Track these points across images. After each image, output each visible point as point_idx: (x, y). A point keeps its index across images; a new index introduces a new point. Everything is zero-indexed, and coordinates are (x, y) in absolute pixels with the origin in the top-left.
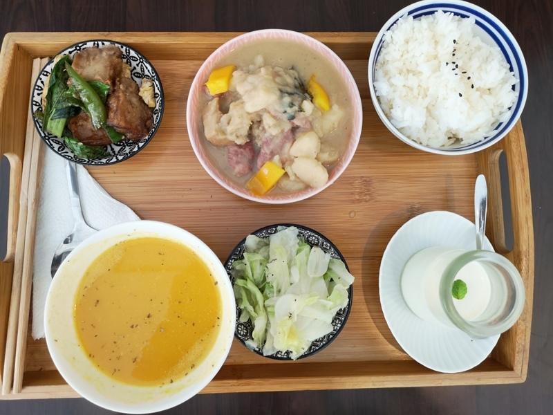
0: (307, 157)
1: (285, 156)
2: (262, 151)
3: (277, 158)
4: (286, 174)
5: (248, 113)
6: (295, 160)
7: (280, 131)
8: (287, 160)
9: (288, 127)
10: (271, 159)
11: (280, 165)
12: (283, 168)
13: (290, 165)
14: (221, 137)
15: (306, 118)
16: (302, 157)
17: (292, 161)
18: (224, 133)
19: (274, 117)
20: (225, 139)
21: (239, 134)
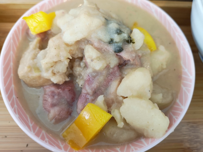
0: (140, 96)
1: (112, 97)
2: (84, 91)
3: (101, 99)
4: (113, 120)
5: (67, 45)
6: (125, 100)
7: (105, 65)
8: (113, 102)
9: (114, 62)
10: (93, 101)
11: (105, 108)
12: (109, 112)
13: (118, 107)
14: (35, 74)
15: (136, 51)
16: (133, 96)
17: (120, 103)
18: (38, 69)
19: (98, 49)
20: (40, 77)
21: (55, 71)
